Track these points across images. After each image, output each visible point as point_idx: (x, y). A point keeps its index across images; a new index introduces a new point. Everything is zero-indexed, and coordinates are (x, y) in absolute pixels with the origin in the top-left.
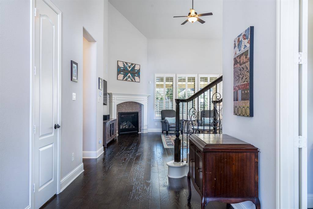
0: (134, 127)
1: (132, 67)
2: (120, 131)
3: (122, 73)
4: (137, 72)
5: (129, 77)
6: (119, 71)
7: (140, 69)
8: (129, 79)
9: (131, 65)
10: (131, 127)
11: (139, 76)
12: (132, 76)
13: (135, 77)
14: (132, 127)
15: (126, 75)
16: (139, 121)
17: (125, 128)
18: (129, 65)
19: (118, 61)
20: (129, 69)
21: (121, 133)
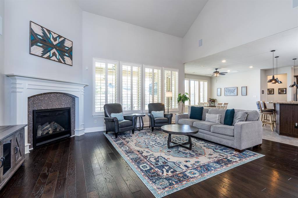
0: (64, 130)
1: (59, 40)
2: (35, 140)
3: (39, 44)
4: (68, 50)
5: (54, 54)
6: (34, 40)
7: (72, 47)
8: (54, 58)
9: (57, 37)
10: (58, 130)
11: (71, 57)
12: (59, 54)
13: (65, 57)
14: (60, 130)
15: (47, 51)
16: (72, 120)
17: (48, 133)
18: (55, 36)
19: (31, 22)
20: (55, 43)
21: (38, 145)
